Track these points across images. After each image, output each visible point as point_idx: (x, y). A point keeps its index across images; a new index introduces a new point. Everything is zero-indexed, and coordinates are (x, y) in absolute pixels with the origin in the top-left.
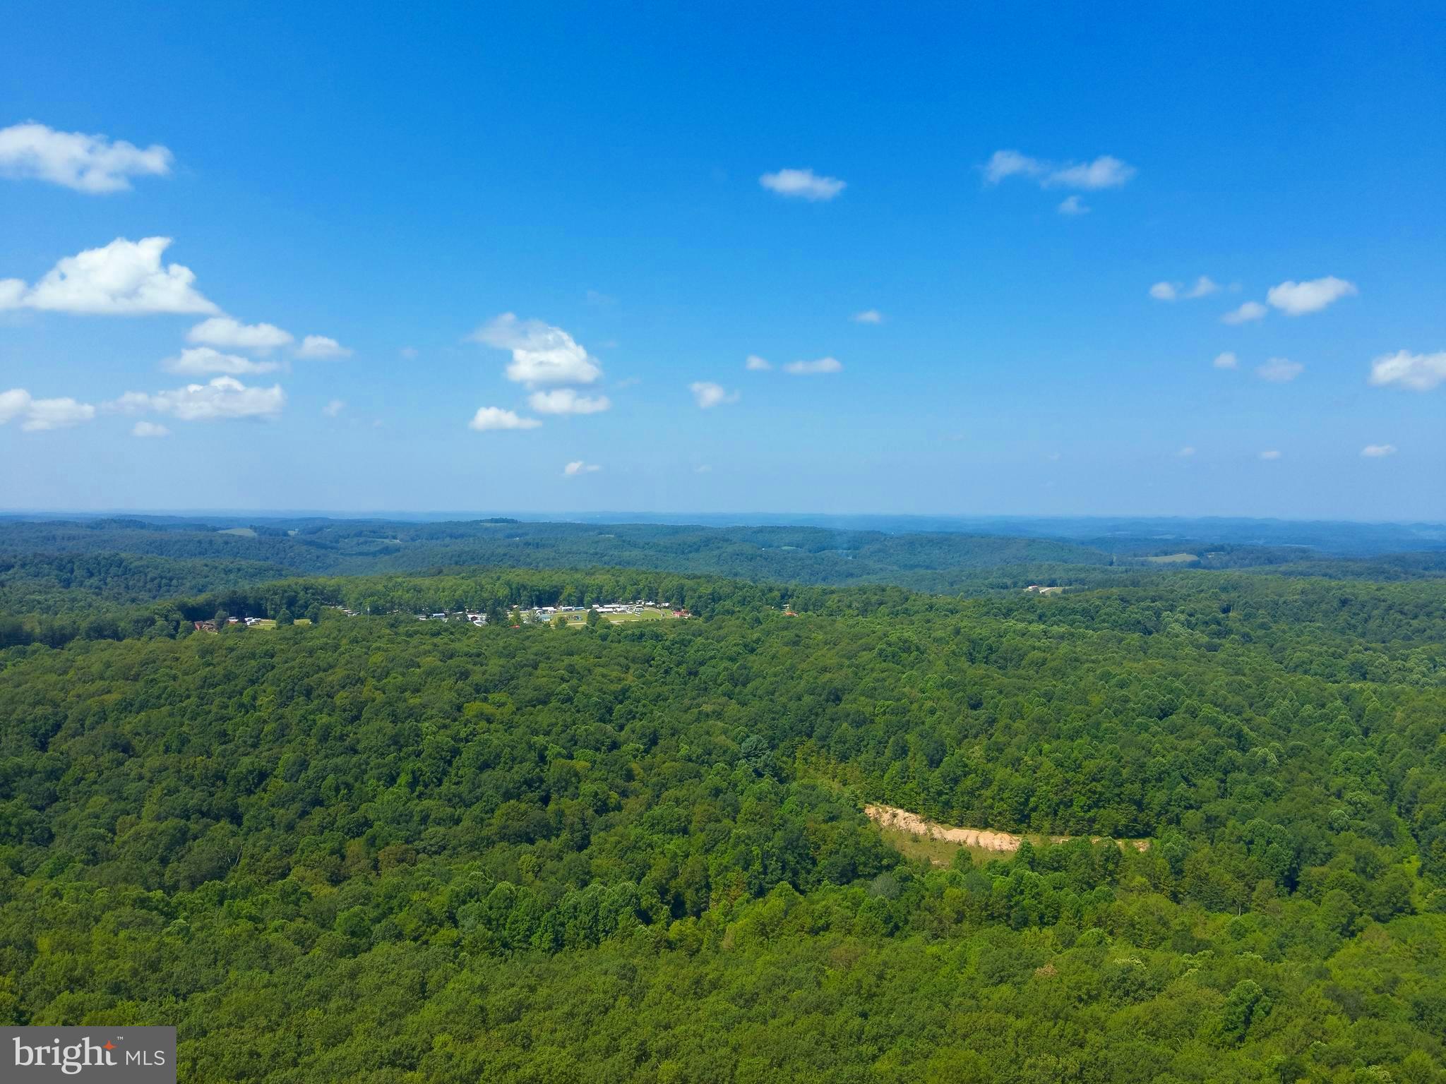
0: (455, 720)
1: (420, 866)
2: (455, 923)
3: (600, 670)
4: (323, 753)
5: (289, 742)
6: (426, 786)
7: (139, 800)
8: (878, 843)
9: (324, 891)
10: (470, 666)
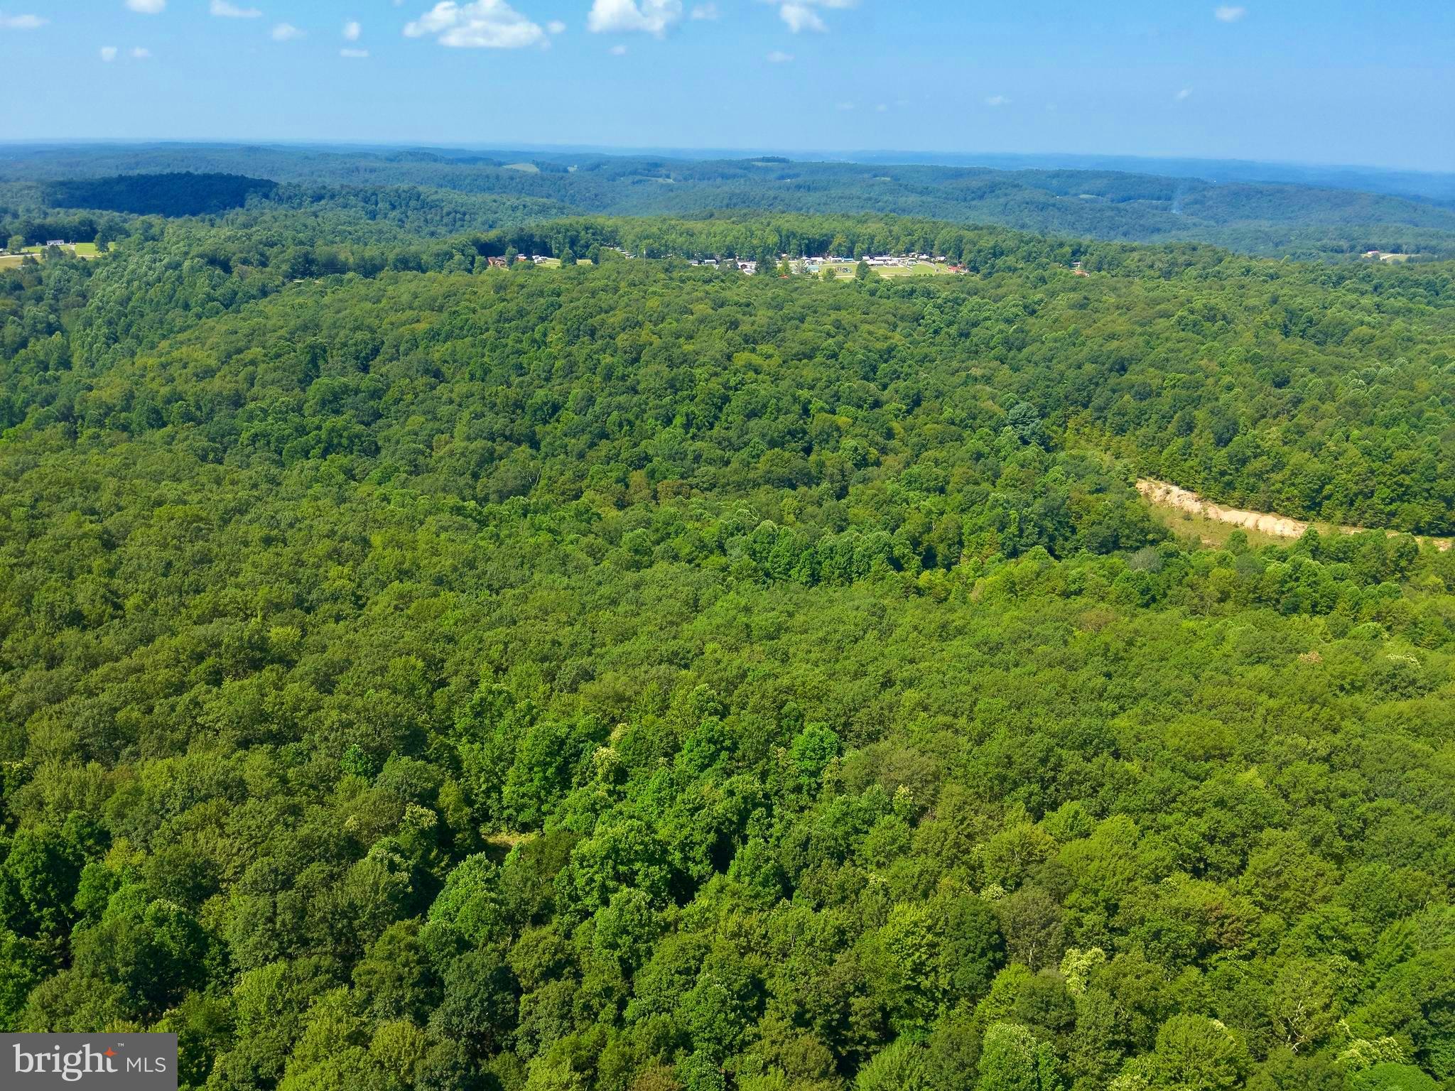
0: (725, 369)
1: (694, 499)
2: (724, 552)
3: (866, 327)
4: (607, 391)
5: (577, 378)
6: (699, 429)
7: (451, 421)
8: (1147, 518)
9: (611, 514)
10: (739, 316)
